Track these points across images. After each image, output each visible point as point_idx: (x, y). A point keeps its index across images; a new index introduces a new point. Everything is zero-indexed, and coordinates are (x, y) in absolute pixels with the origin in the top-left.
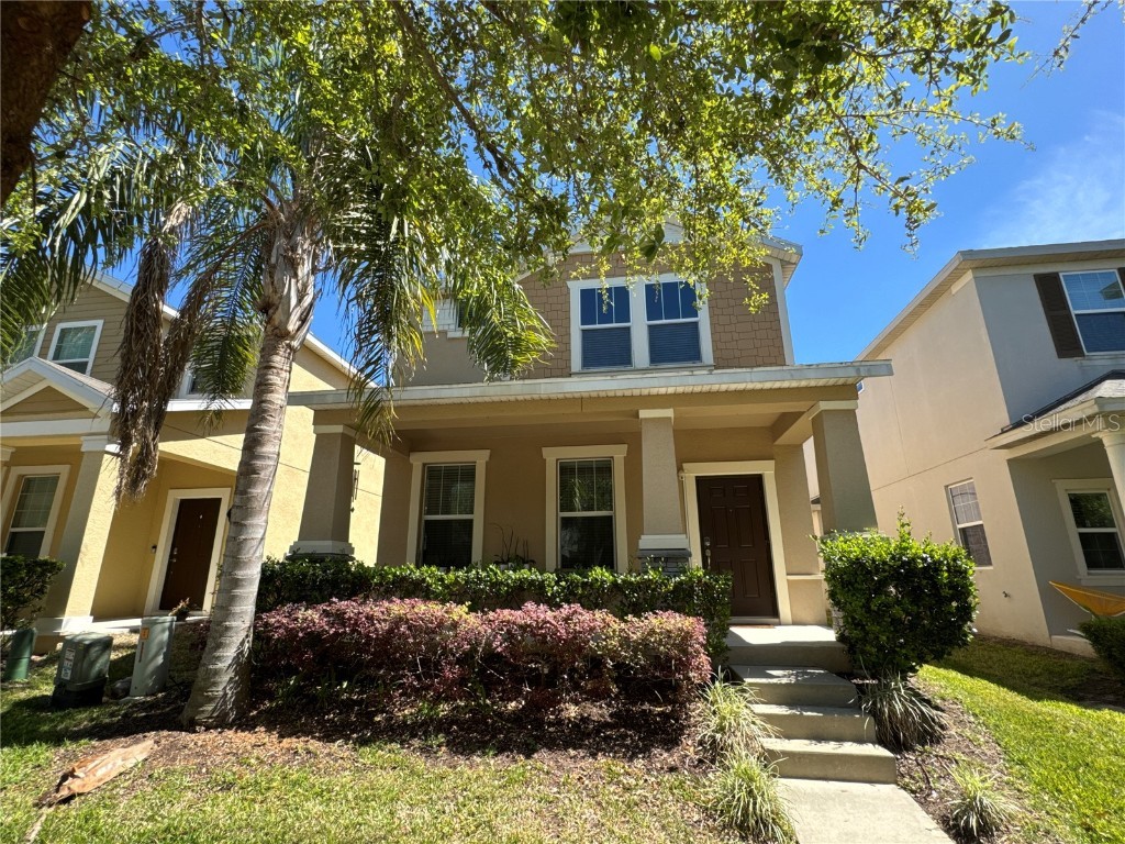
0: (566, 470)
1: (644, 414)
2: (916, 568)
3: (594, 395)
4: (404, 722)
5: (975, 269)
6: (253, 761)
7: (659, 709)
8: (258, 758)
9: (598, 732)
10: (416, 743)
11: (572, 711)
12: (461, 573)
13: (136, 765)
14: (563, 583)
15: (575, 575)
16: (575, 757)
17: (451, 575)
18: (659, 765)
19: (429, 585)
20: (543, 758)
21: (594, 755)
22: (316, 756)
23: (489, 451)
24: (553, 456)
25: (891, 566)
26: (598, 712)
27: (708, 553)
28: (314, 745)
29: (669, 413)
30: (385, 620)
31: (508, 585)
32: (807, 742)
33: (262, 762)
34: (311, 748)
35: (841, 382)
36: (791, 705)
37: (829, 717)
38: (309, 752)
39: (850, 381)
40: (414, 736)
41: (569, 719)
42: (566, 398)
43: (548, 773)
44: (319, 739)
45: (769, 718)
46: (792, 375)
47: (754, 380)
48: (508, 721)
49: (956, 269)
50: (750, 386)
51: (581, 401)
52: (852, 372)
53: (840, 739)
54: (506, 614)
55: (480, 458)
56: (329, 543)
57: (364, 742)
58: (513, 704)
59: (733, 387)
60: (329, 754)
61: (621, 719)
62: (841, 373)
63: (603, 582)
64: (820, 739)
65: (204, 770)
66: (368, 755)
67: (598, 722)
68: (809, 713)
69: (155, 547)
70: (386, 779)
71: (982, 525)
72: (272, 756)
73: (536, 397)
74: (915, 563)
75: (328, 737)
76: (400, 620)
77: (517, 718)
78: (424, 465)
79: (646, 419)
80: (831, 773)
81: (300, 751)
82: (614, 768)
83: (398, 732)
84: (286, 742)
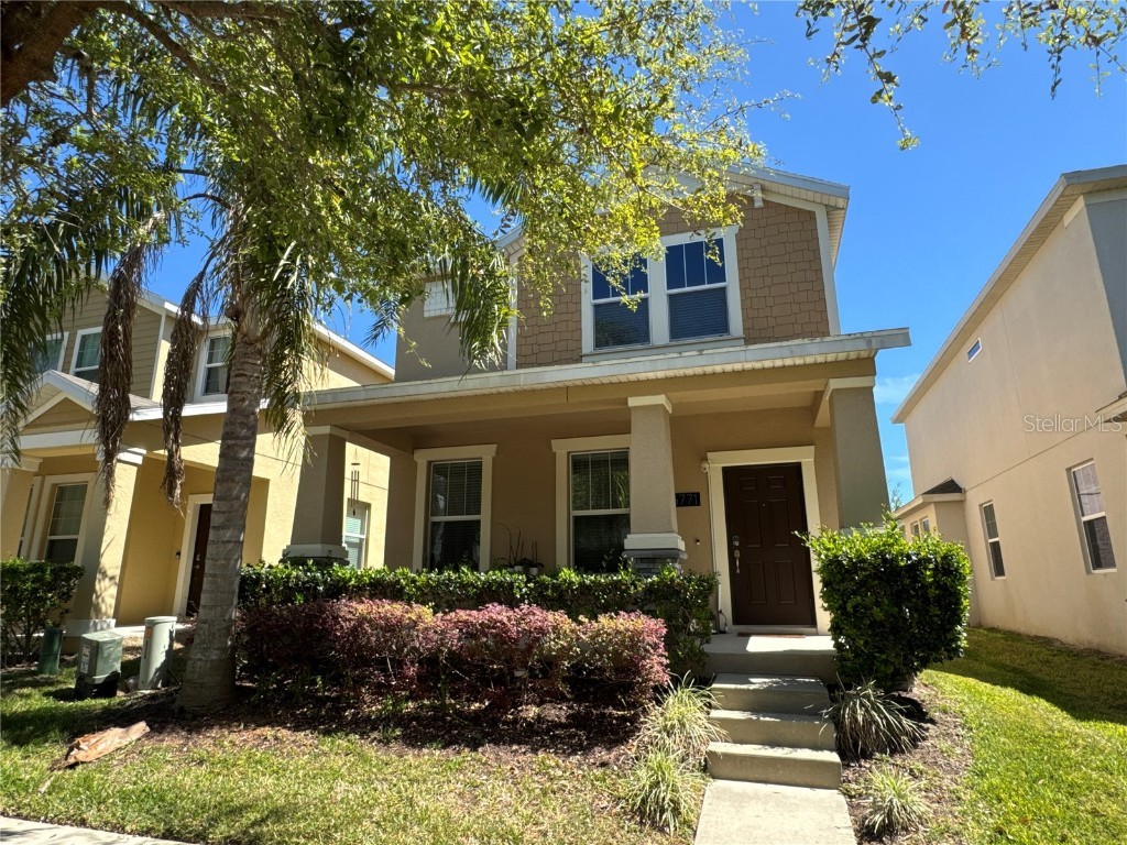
0: (579, 464)
1: (633, 402)
2: (897, 566)
3: (579, 383)
4: (369, 717)
5: (1087, 194)
6: (226, 743)
7: (620, 713)
8: (231, 742)
9: (548, 730)
10: (375, 735)
11: (531, 712)
12: (433, 575)
13: (130, 743)
14: (531, 585)
15: (545, 577)
16: (516, 751)
17: (423, 578)
18: (592, 761)
19: (403, 588)
20: (488, 752)
21: (535, 751)
22: (282, 742)
23: (495, 446)
24: (563, 449)
25: (870, 564)
26: (557, 713)
27: (737, 554)
28: (284, 733)
29: (661, 399)
30: (350, 620)
31: (476, 587)
32: (761, 746)
33: (234, 745)
34: (279, 735)
35: (853, 356)
36: (754, 711)
37: (786, 723)
38: (276, 738)
39: (864, 354)
40: (374, 729)
41: (525, 719)
42: (550, 389)
43: (485, 764)
44: (289, 729)
45: (723, 723)
46: (792, 352)
47: (749, 359)
48: (466, 718)
49: (1062, 195)
50: (748, 366)
51: (567, 390)
52: (862, 345)
53: (795, 745)
54: (463, 614)
55: (486, 454)
56: (319, 546)
57: (327, 733)
58: (477, 705)
59: (728, 368)
60: (294, 742)
61: (575, 720)
62: (849, 346)
63: (571, 583)
64: (773, 744)
65: (185, 749)
66: (327, 744)
67: (552, 721)
68: (767, 719)
69: (179, 554)
70: (338, 762)
71: (1104, 517)
72: (244, 740)
73: (518, 388)
74: (897, 561)
75: (297, 728)
76: (362, 620)
77: (476, 718)
78: (429, 463)
79: (635, 407)
80: (772, 776)
81: (269, 738)
82: (548, 762)
83: (362, 726)
84: (258, 731)
